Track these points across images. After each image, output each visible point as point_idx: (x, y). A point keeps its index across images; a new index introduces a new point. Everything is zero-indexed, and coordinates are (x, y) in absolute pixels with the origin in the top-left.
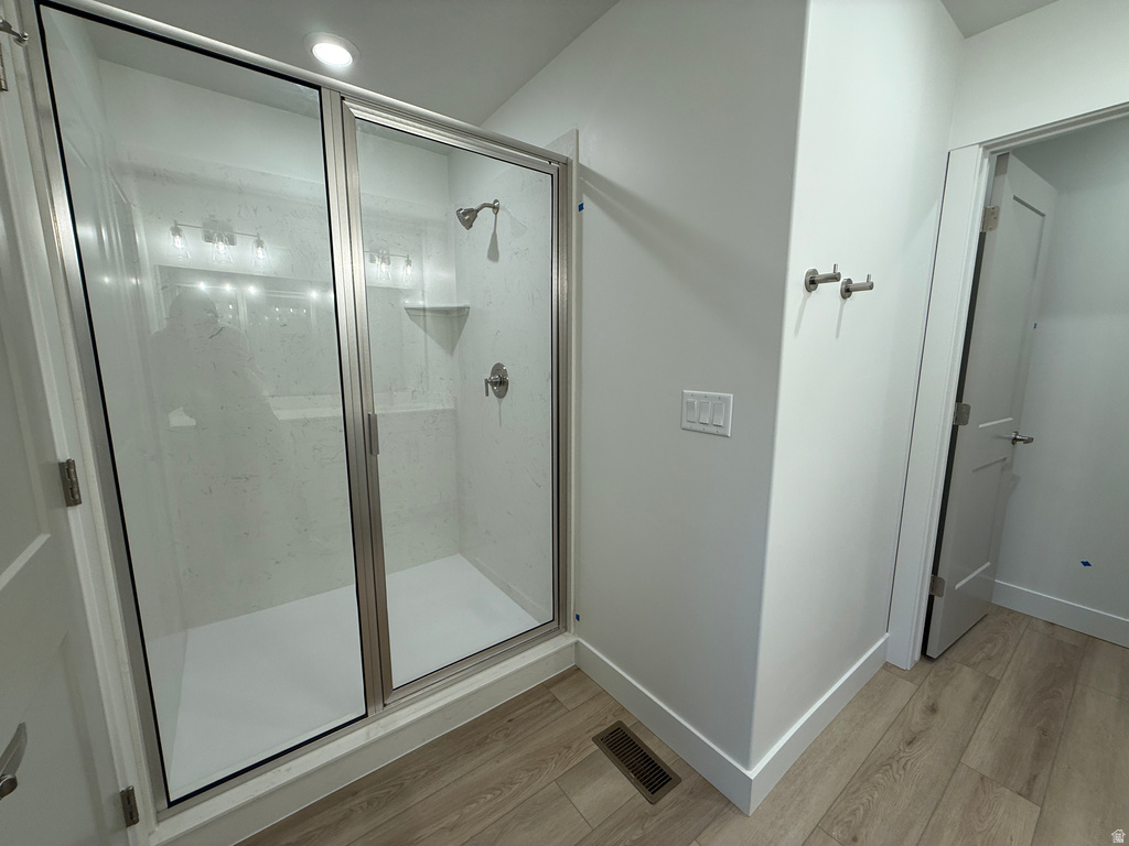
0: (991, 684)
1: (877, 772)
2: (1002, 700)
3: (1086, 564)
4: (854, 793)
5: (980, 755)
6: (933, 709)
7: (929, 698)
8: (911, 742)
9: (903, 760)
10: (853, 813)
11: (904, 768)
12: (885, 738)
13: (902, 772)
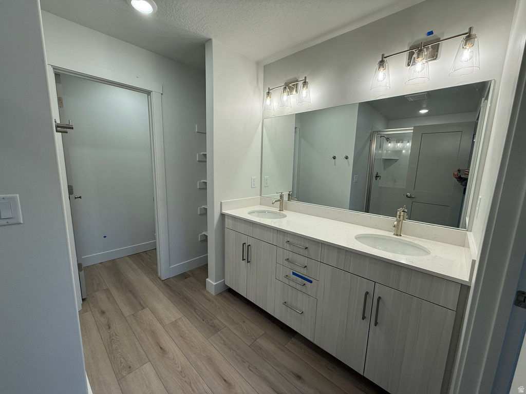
0: (107, 291)
1: (112, 346)
2: (114, 292)
3: (105, 237)
4: (114, 359)
5: (127, 311)
6: (103, 313)
7: (98, 311)
8: (109, 327)
9: (114, 334)
10: (121, 363)
11: (116, 335)
12: (102, 335)
13: (117, 337)
